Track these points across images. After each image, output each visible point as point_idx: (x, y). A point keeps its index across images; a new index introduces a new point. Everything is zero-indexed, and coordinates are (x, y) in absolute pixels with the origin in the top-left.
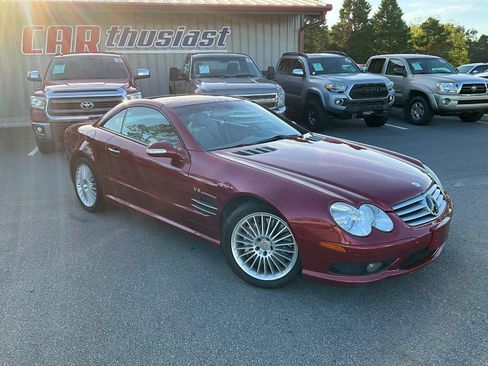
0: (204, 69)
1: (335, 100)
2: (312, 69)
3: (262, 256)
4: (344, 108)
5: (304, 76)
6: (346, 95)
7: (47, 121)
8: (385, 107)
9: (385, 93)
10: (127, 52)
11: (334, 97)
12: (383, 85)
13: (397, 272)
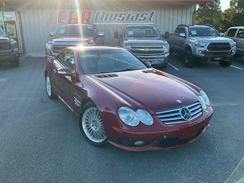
0: (131, 33)
1: (199, 51)
2: (190, 34)
3: (94, 129)
4: (203, 55)
5: (185, 37)
6: (205, 49)
7: (51, 55)
8: (228, 56)
9: (230, 48)
10: (104, 24)
11: (198, 49)
12: (228, 44)
13: (156, 148)
